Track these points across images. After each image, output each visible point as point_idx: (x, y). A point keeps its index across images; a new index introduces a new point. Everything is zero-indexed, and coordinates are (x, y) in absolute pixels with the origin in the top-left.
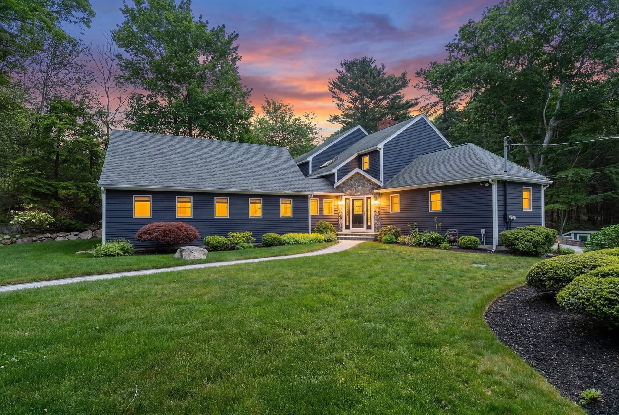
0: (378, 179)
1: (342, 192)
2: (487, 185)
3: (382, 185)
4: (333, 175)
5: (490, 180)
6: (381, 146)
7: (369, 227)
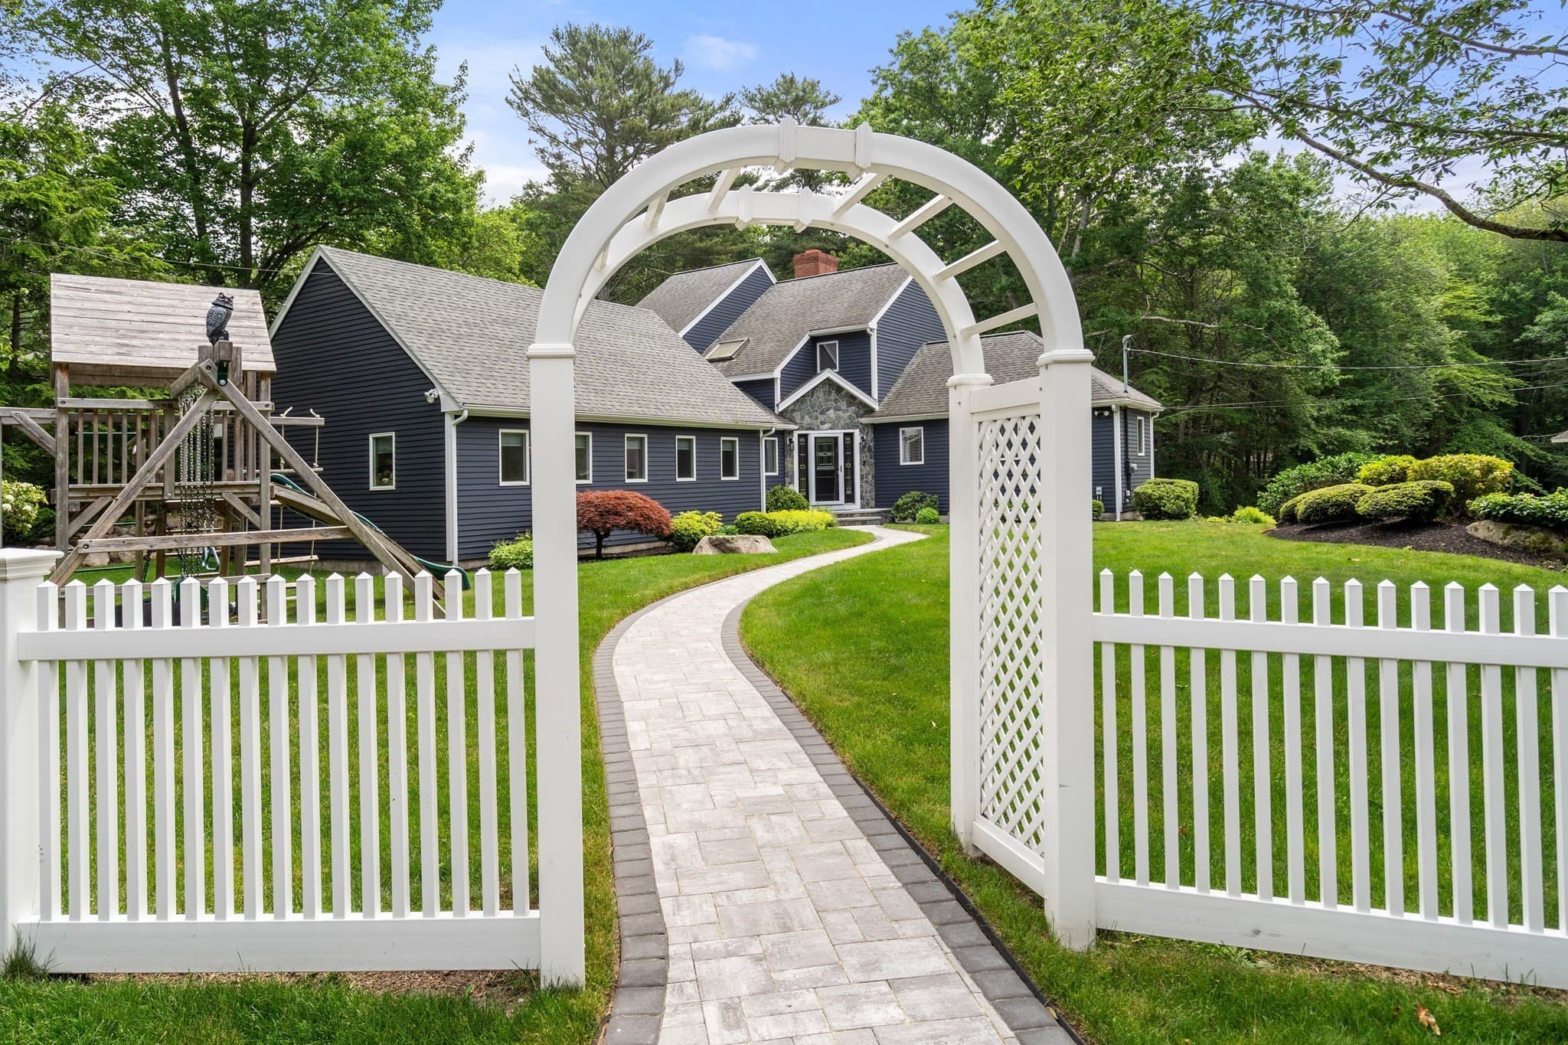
0: (869, 393)
1: (792, 421)
2: (1106, 413)
3: (876, 407)
4: (771, 382)
5: (1113, 407)
6: (873, 324)
7: (850, 499)
